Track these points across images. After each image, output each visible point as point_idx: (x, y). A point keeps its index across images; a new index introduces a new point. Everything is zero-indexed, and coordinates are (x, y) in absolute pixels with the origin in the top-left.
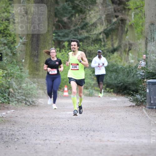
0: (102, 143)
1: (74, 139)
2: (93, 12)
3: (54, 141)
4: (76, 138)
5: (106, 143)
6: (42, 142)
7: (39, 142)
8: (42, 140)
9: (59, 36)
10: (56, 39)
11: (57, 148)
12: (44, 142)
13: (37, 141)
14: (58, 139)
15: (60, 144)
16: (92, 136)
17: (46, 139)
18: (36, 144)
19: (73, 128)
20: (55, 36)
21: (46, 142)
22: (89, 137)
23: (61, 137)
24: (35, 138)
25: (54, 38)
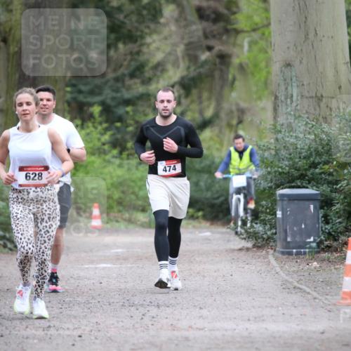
0: (175, 332)
1: (113, 324)
2: (155, 37)
3: (68, 329)
4: (118, 322)
5: (186, 334)
6: (40, 333)
7: (34, 332)
8: (40, 327)
9: (80, 92)
10: (74, 99)
11: (73, 345)
12: (46, 332)
13: (28, 329)
14: (76, 326)
15: (80, 336)
16: (153, 317)
17: (49, 327)
18: (27, 338)
19: (112, 300)
20: (71, 93)
21: (49, 333)
22: (147, 320)
23: (84, 322)
24: (24, 323)
25: (68, 96)
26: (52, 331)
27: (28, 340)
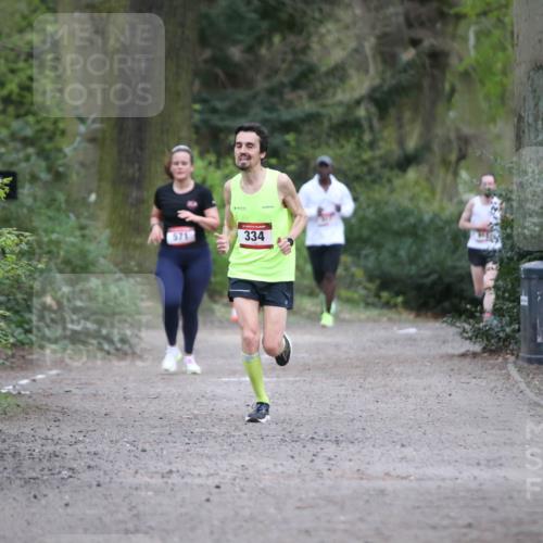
0: (364, 482)
1: (267, 469)
2: (330, 26)
3: (199, 475)
5: (380, 484)
6: (157, 481)
7: (147, 479)
8: (157, 473)
9: (214, 111)
10: (205, 122)
11: (208, 500)
12: (165, 480)
13: (138, 476)
14: (212, 471)
15: (218, 487)
16: (330, 459)
17: (171, 472)
18: (136, 489)
19: (265, 432)
20: (200, 112)
21: (170, 481)
22: (320, 463)
23: (224, 465)
24: (131, 466)
25: (197, 117)
26: (175, 479)
27: (139, 492)
